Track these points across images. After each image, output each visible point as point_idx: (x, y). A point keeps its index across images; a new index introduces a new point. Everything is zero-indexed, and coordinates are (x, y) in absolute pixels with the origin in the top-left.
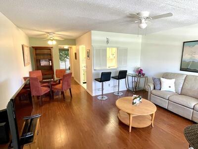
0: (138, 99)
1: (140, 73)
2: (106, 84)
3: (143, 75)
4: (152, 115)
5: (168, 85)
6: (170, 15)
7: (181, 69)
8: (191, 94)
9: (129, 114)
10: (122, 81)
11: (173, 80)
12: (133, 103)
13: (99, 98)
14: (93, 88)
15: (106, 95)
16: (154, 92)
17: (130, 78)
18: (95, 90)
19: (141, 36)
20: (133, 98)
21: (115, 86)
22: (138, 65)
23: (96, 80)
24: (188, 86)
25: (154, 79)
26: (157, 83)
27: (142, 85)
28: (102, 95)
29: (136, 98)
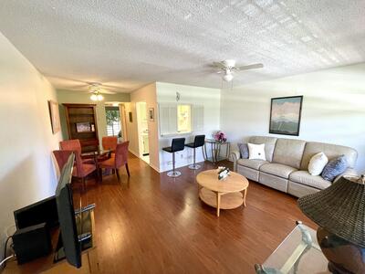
0: (226, 171)
1: (220, 138)
2: (178, 154)
3: (225, 140)
4: (243, 192)
5: (257, 153)
6: (260, 65)
7: (271, 132)
8: (284, 161)
9: (216, 193)
10: (199, 149)
11: (263, 145)
12: (220, 178)
13: (170, 174)
14: (161, 162)
15: (179, 169)
16: (241, 161)
17: (208, 146)
18: (164, 164)
19: (219, 90)
20: (218, 170)
21: (189, 157)
22: (218, 127)
23: (164, 149)
24: (279, 152)
25: (240, 145)
26: (244, 149)
27: (223, 154)
28: (174, 170)
29: (222, 171)
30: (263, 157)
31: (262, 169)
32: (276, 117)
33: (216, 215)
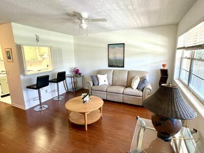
0: (88, 96)
1: (77, 73)
3: (80, 74)
4: (100, 109)
5: (103, 80)
9: (84, 114)
11: (106, 75)
12: (84, 102)
13: (37, 109)
15: (45, 103)
16: (94, 88)
18: (29, 101)
19: (72, 36)
21: (54, 91)
22: (74, 65)
25: (92, 77)
26: (95, 79)
27: (80, 85)
28: (41, 104)
30: (107, 83)
31: (108, 90)
32: (111, 57)
33: (85, 130)
